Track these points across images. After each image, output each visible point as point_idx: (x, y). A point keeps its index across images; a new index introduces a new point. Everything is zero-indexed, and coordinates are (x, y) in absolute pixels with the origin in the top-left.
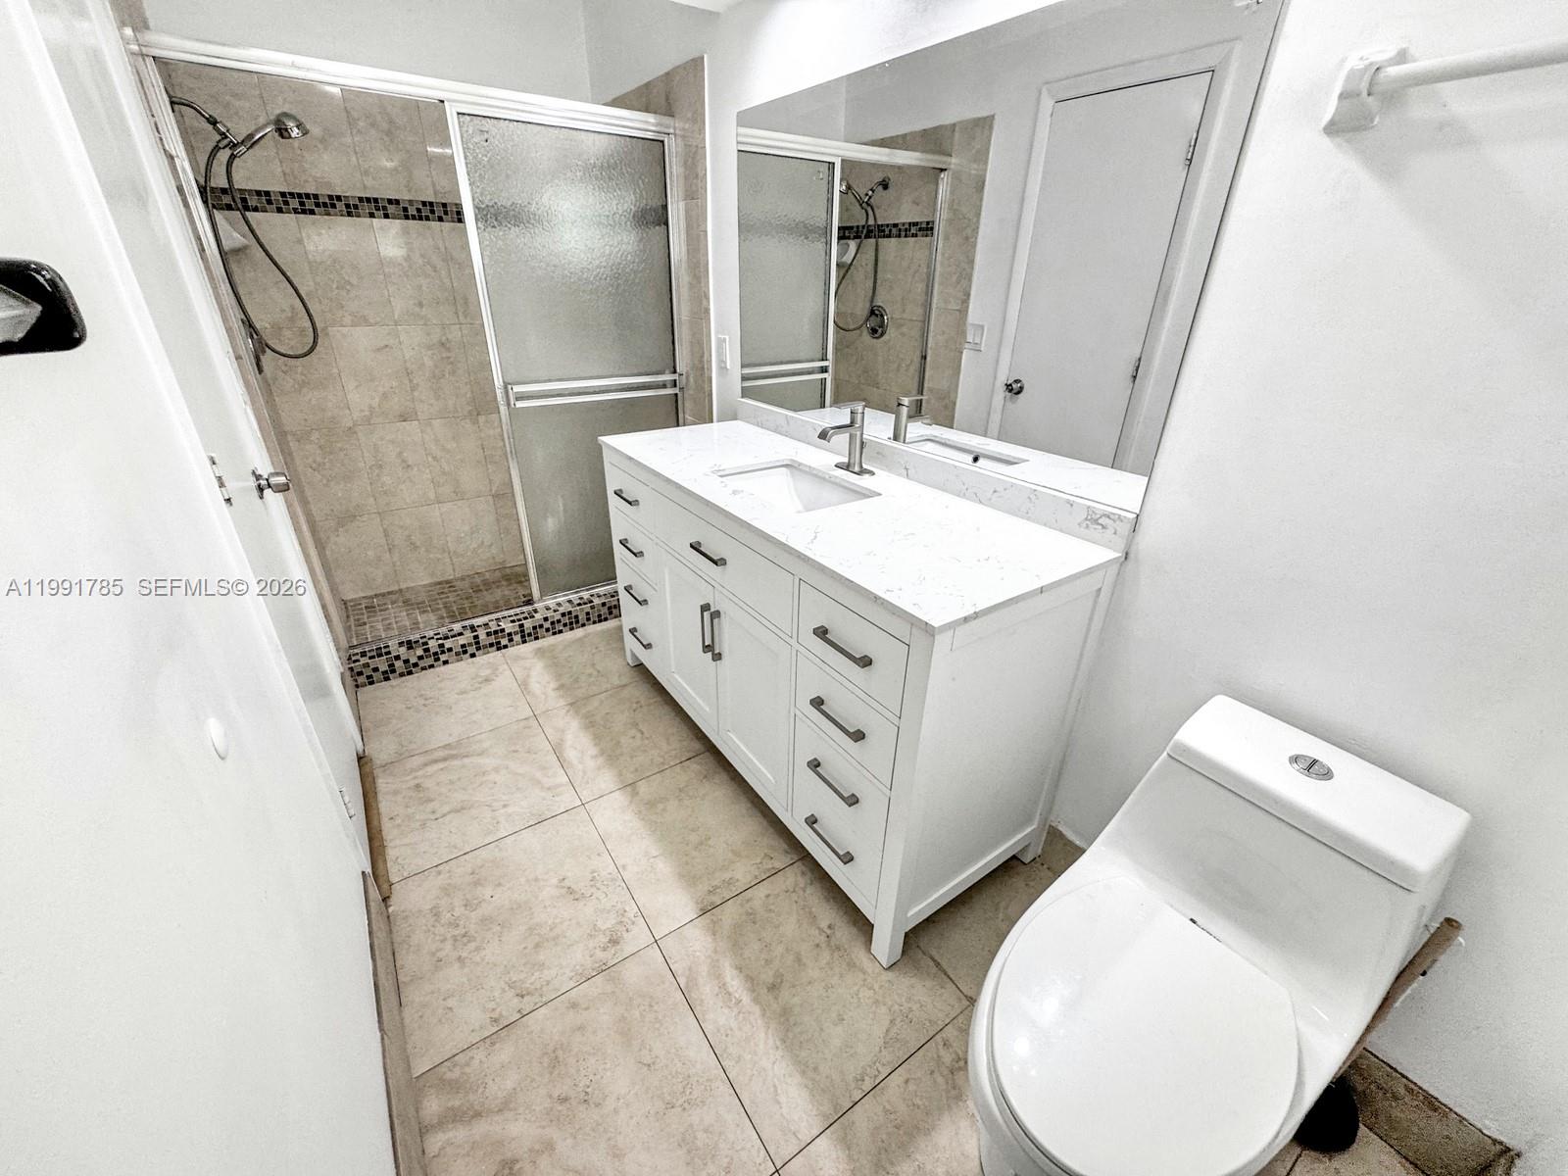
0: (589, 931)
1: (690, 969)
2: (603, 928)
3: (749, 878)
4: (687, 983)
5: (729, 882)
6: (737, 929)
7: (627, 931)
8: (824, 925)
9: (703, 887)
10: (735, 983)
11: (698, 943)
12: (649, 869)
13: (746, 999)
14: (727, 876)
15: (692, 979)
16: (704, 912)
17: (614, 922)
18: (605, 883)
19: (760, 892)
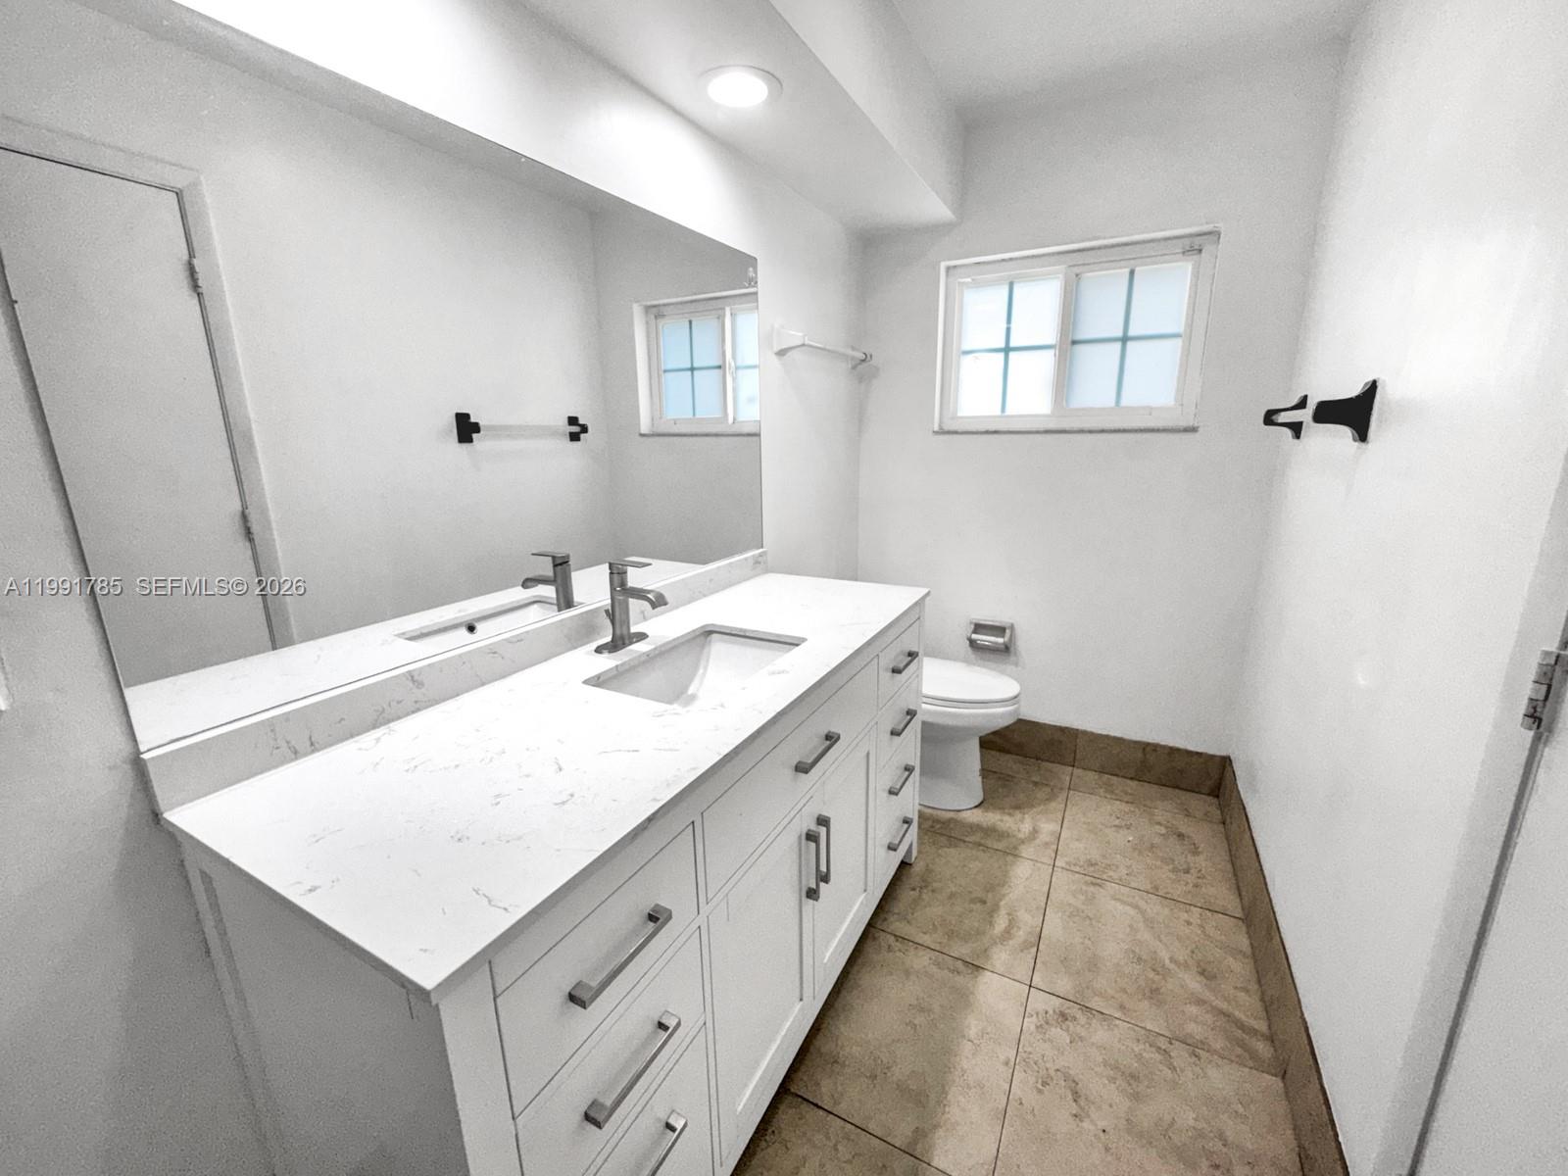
0: (1080, 1043)
1: (1022, 951)
2: (1065, 1034)
3: (921, 953)
4: (1031, 947)
5: (938, 964)
6: (966, 938)
7: (1046, 1013)
8: (915, 894)
9: (960, 980)
10: (1001, 923)
11: (1000, 957)
12: (986, 1037)
13: (1003, 912)
14: (934, 969)
15: (1025, 946)
16: (978, 967)
17: (1053, 1029)
18: (1036, 1068)
19: (926, 939)
